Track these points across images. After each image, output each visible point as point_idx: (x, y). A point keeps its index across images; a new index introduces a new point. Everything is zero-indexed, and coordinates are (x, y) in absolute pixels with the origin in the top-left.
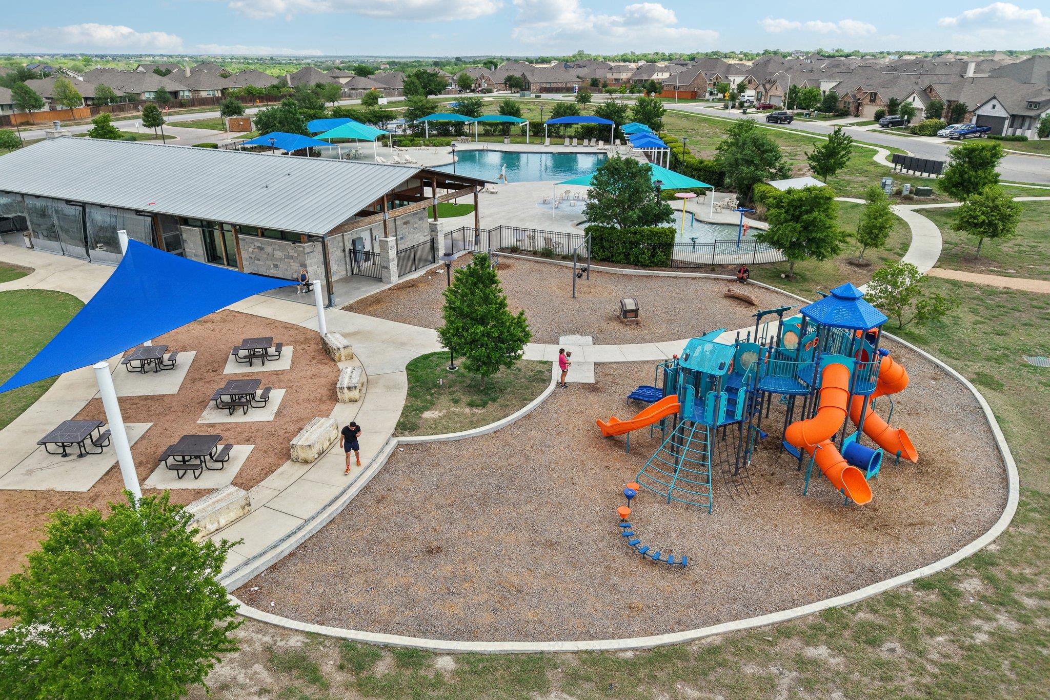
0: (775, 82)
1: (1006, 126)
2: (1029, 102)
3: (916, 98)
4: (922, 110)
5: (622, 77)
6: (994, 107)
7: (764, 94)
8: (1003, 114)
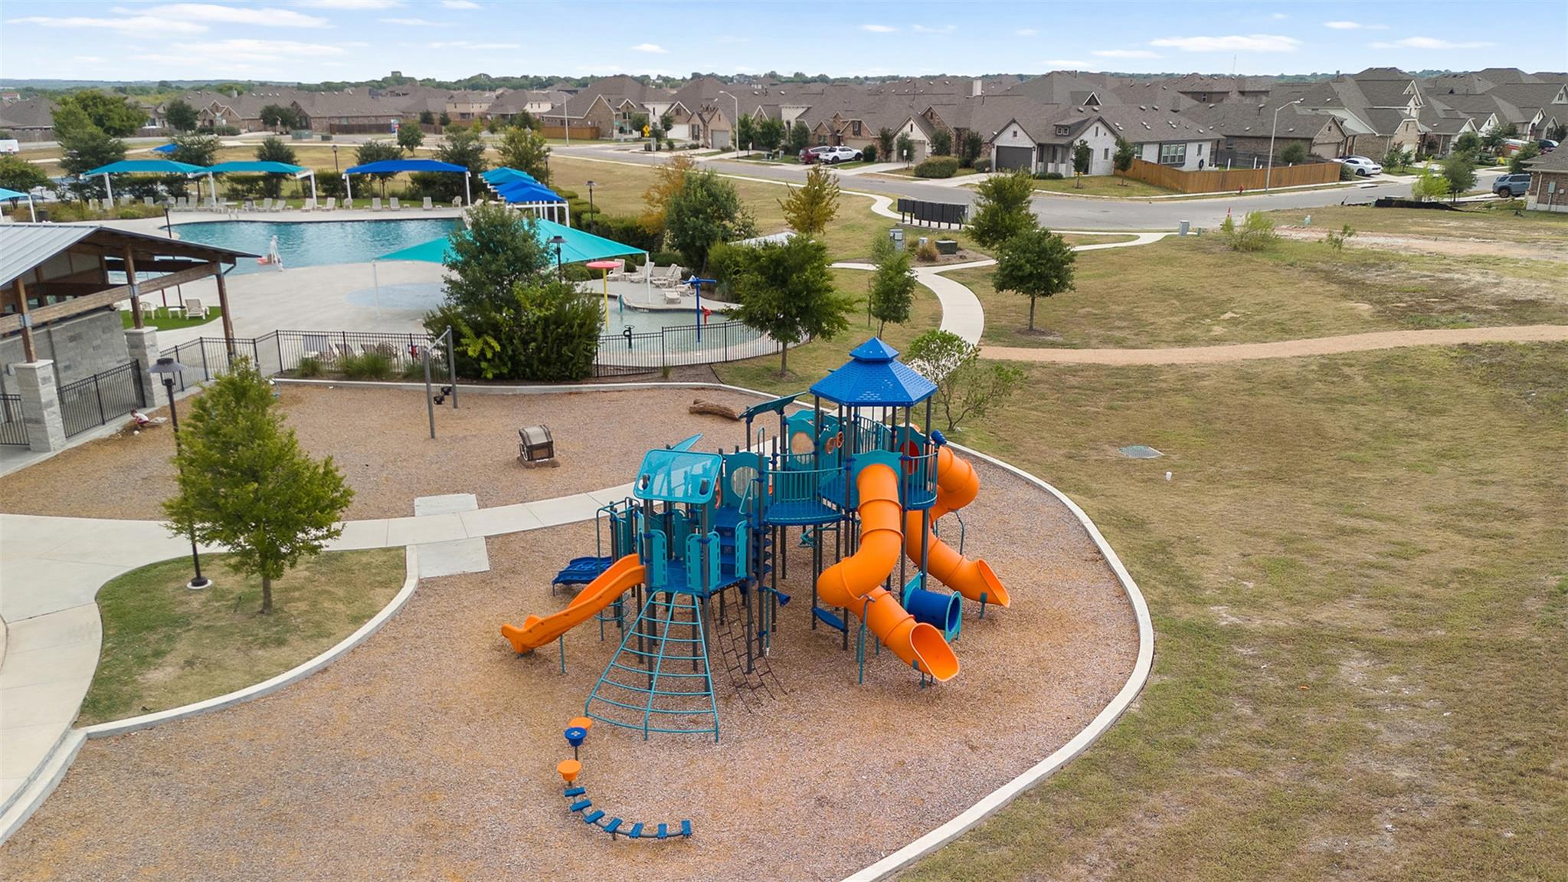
0: (715, 110)
1: (1034, 160)
2: (1057, 126)
3: (914, 125)
4: (924, 142)
5: (472, 111)
6: (1015, 133)
7: (702, 127)
8: (1029, 144)
